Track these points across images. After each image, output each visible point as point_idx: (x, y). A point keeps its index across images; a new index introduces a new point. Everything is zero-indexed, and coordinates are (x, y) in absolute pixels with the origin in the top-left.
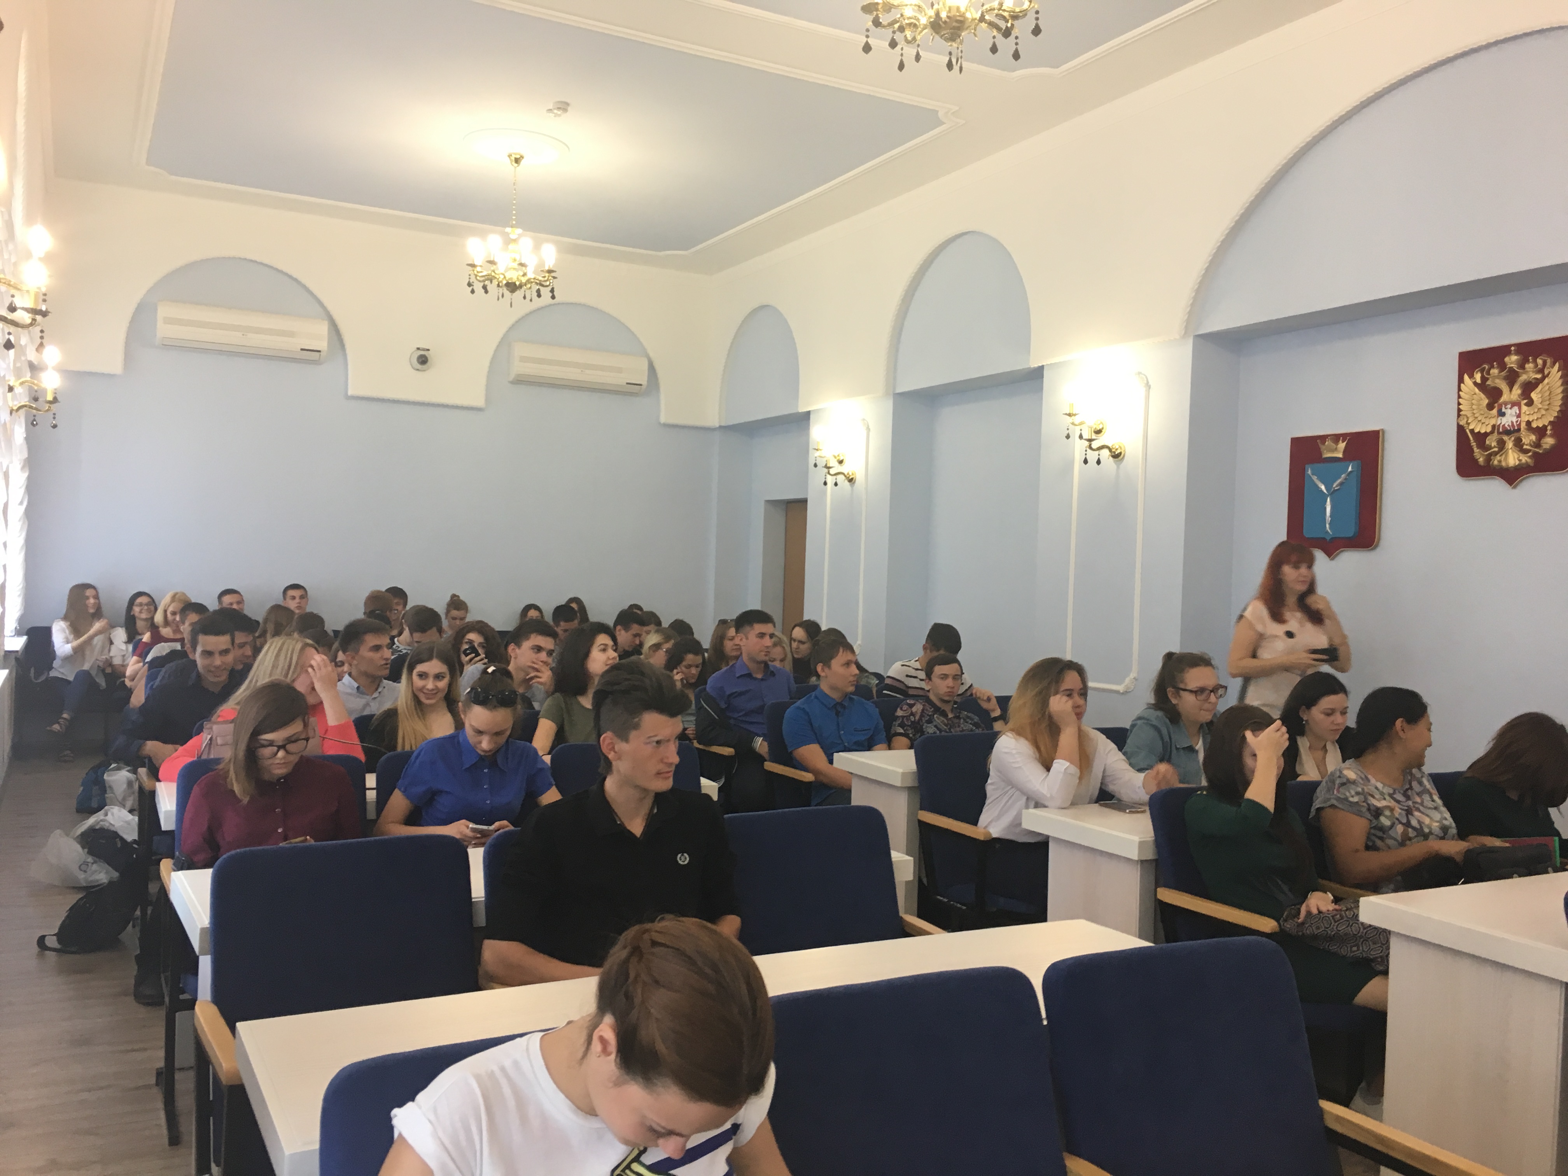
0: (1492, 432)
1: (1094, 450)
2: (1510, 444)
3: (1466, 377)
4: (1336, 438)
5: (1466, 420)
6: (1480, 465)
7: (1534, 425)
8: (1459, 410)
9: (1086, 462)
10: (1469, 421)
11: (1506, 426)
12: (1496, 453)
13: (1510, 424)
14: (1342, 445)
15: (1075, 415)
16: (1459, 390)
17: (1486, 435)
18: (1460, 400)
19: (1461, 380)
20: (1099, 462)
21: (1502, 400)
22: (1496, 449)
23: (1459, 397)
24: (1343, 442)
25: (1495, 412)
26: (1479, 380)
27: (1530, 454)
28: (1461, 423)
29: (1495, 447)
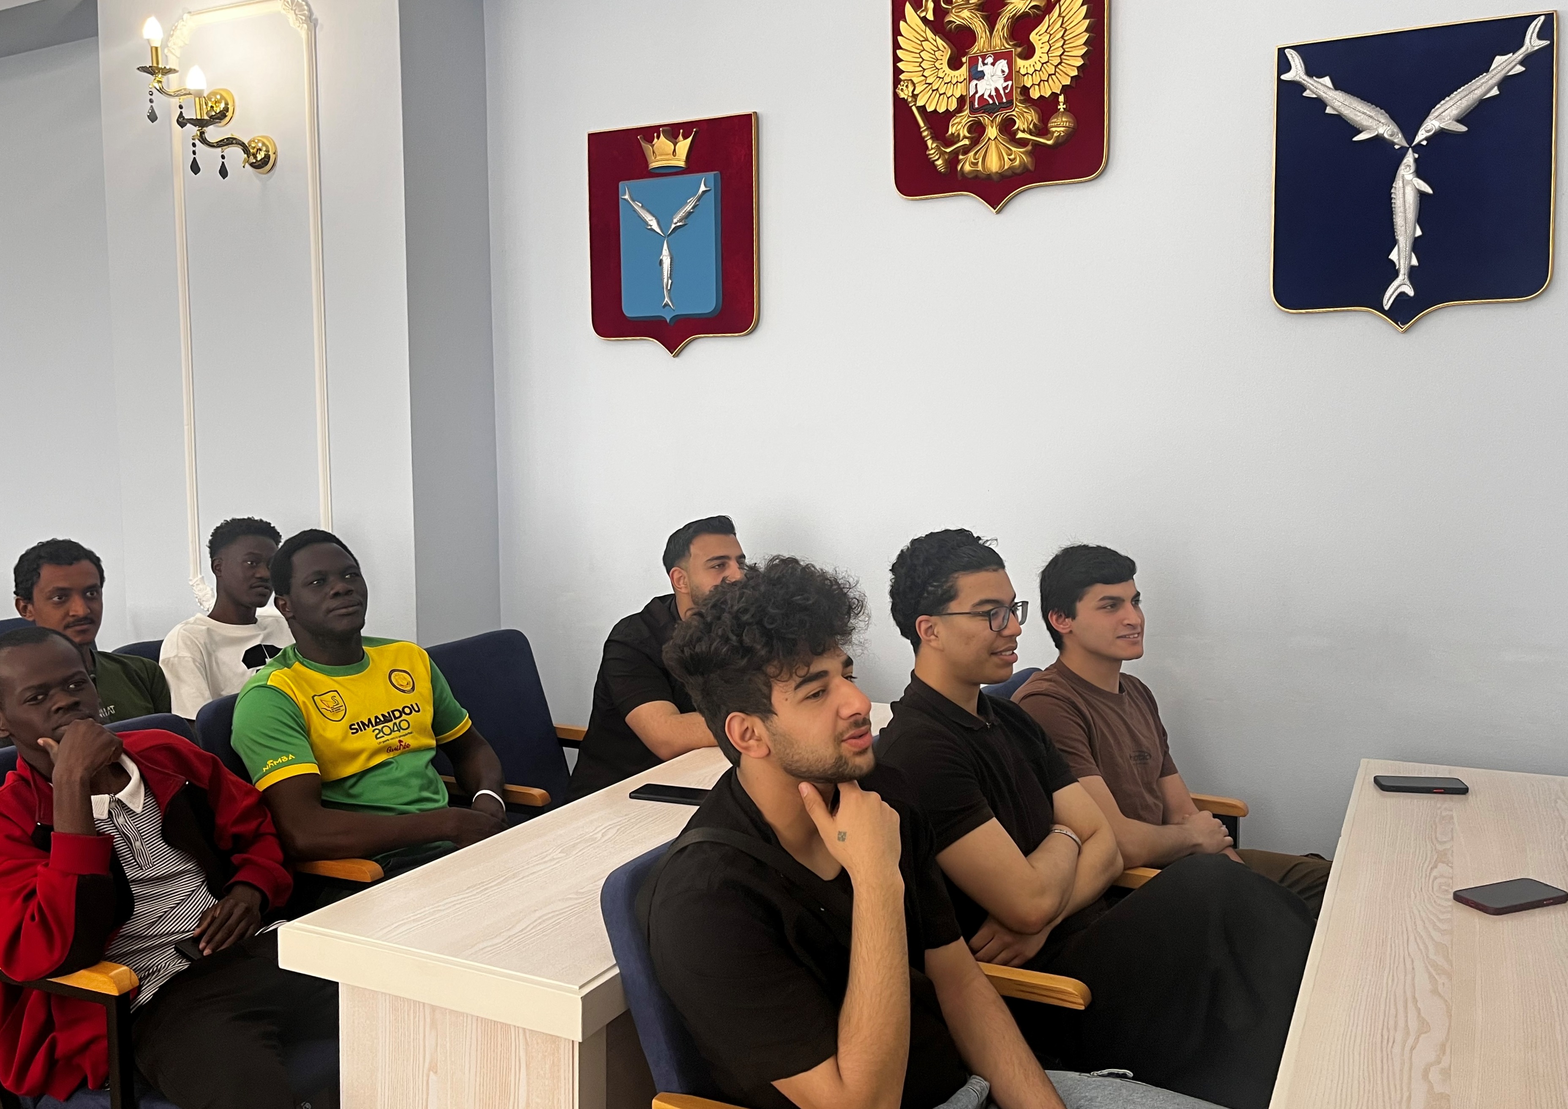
0: (959, 109)
1: (211, 145)
2: (992, 132)
3: (908, 8)
4: (673, 131)
5: (911, 88)
6: (940, 173)
7: (1035, 94)
9: (195, 168)
10: (915, 93)
11: (986, 96)
12: (966, 150)
13: (993, 93)
14: (684, 145)
15: (167, 72)
17: (949, 115)
18: (899, 52)
19: (898, 15)
20: (223, 172)
21: (975, 49)
22: (966, 142)
24: (685, 137)
25: (963, 71)
26: (930, 17)
27: (1029, 148)
28: (902, 95)
29: (965, 137)
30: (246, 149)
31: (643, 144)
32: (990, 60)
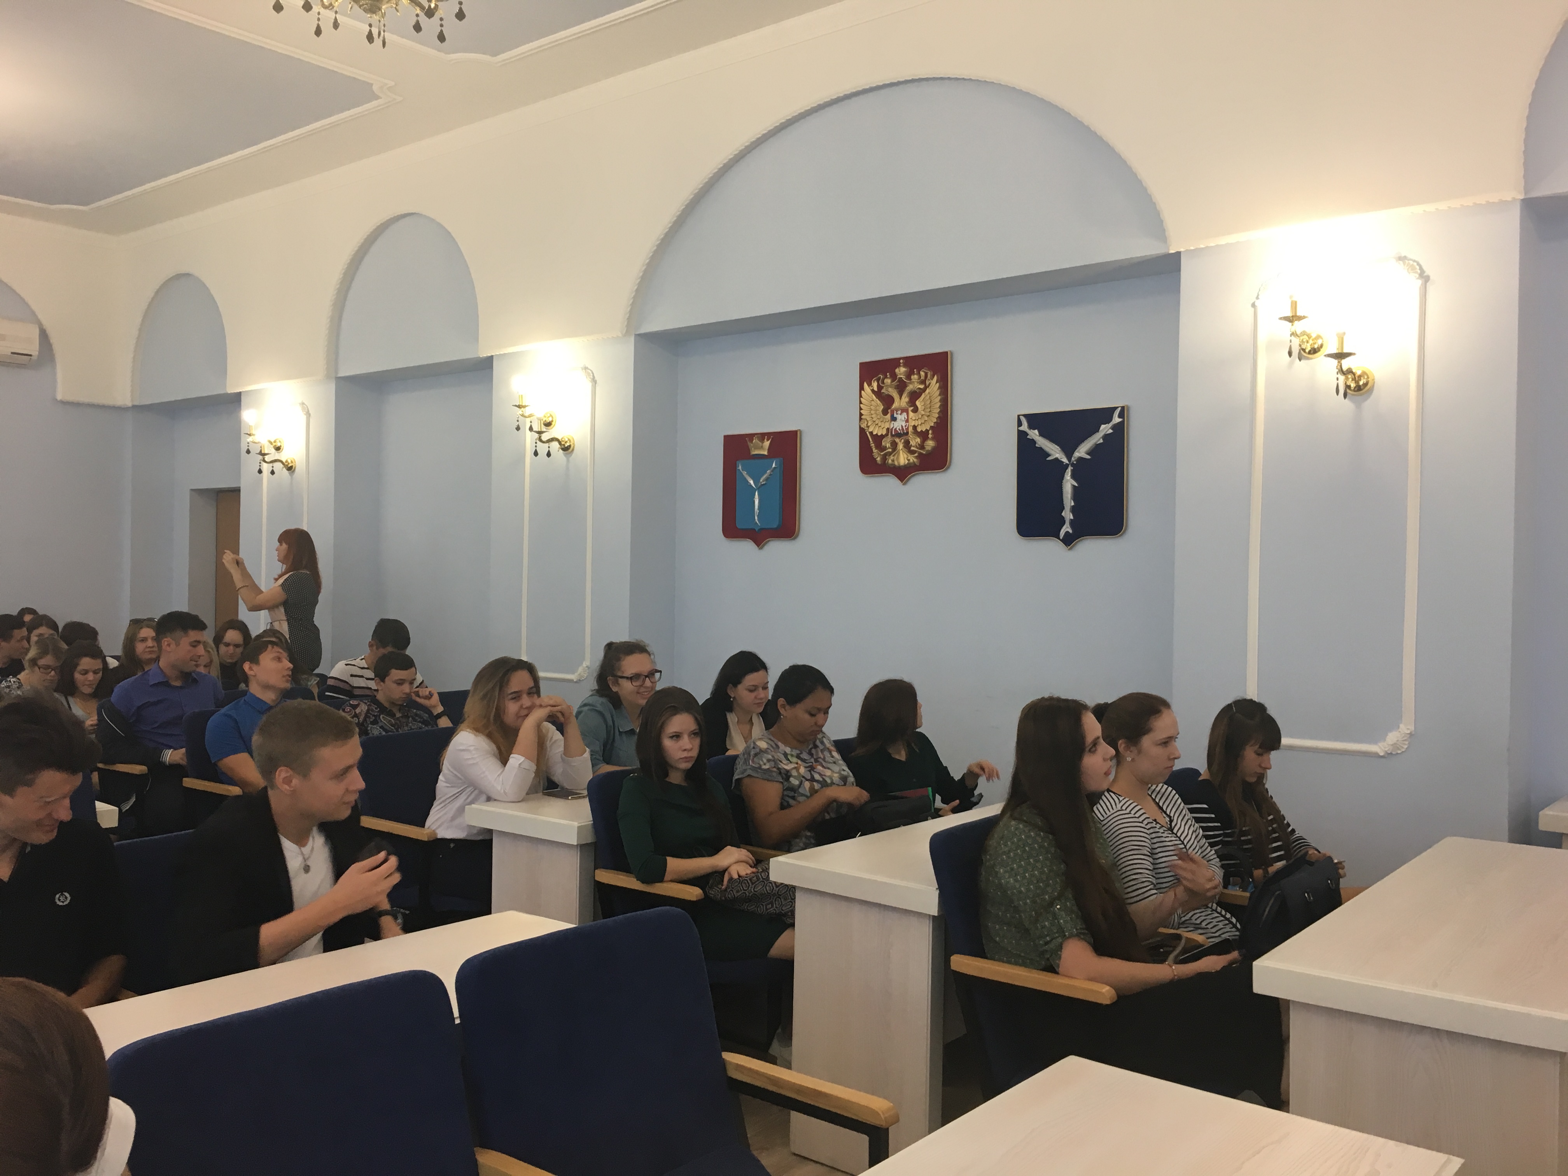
0: (887, 435)
1: (543, 442)
2: (901, 446)
3: (865, 385)
4: (763, 436)
5: (866, 423)
6: (878, 464)
7: (919, 430)
9: (536, 453)
10: (869, 425)
11: (897, 429)
12: (890, 454)
13: (901, 428)
14: (767, 444)
15: (524, 407)
17: (882, 437)
18: (861, 405)
19: (862, 388)
20: (549, 454)
21: (893, 407)
22: (890, 450)
24: (768, 440)
25: (889, 416)
26: (876, 389)
27: (916, 455)
28: (862, 426)
29: (889, 448)
30: (560, 443)
31: (748, 443)
32: (899, 412)
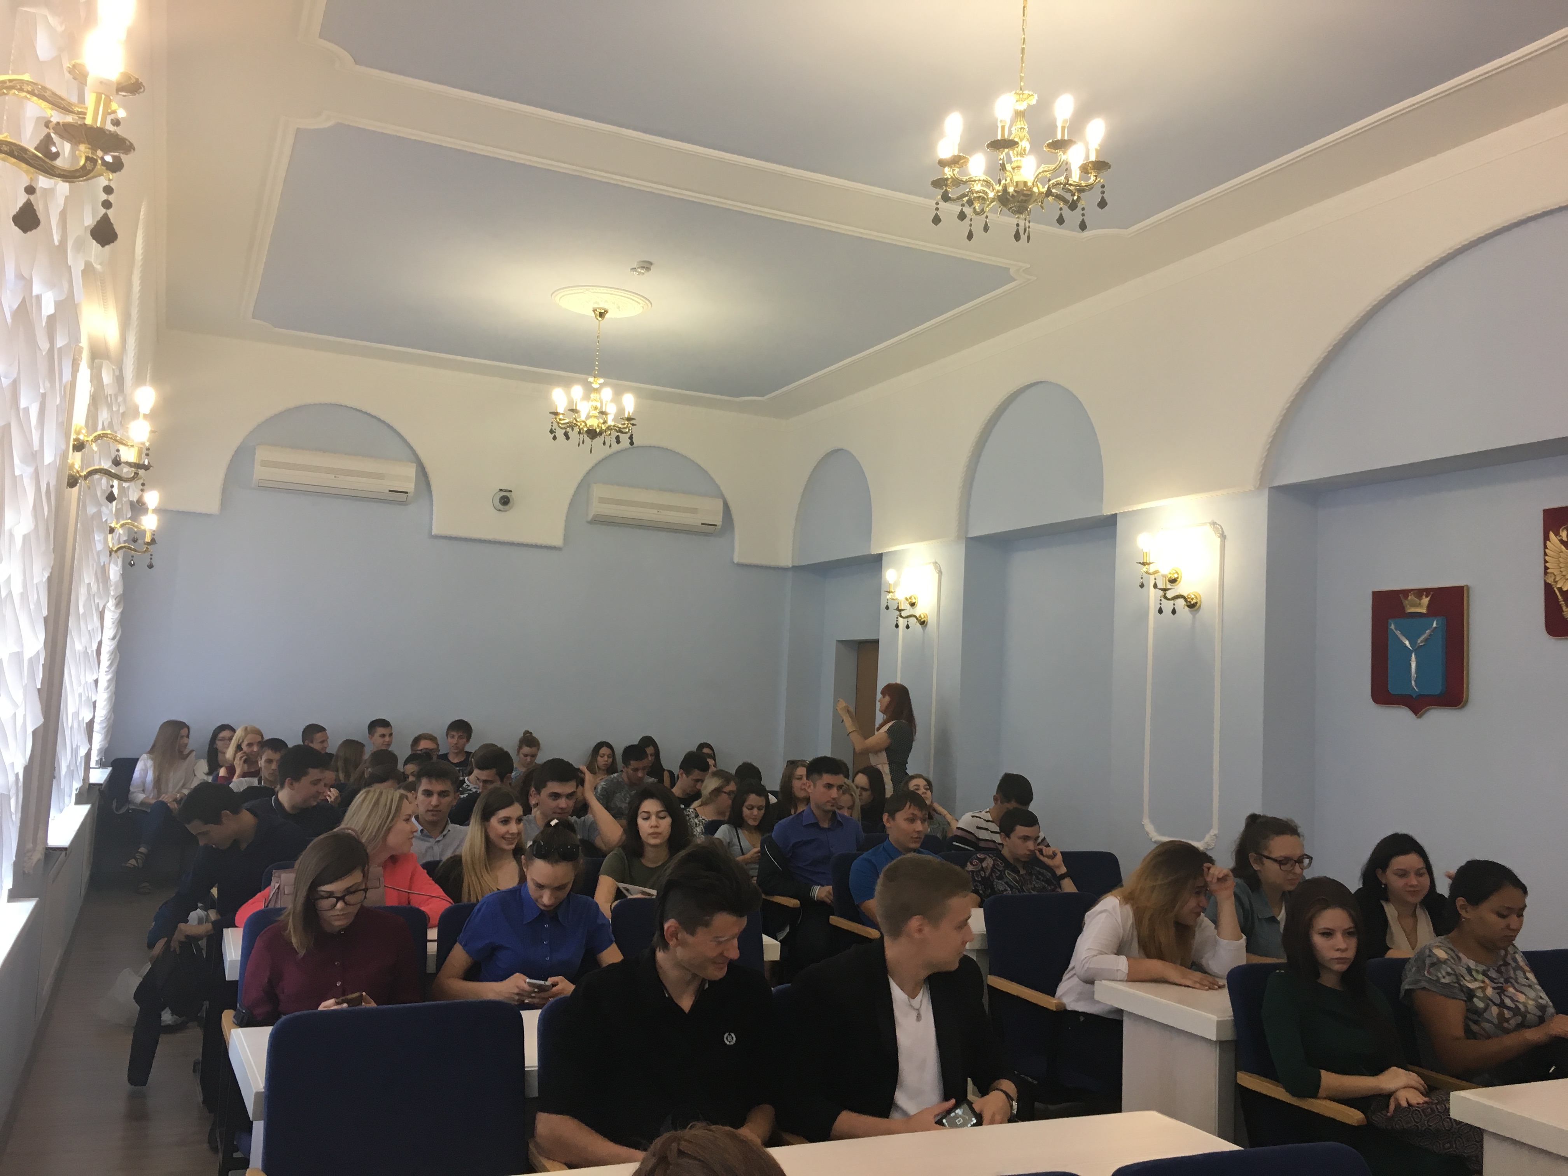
1: (1168, 599)
3: (1552, 535)
4: (1420, 593)
5: (1553, 578)
8: (1546, 568)
9: (1160, 611)
10: (1557, 580)
14: (1425, 601)
15: (1149, 564)
16: (1545, 547)
18: (1546, 557)
19: (1546, 538)
20: (1174, 612)
23: (1545, 554)
24: (1427, 597)
26: (1565, 538)
28: (1548, 581)
30: (1186, 600)
31: (1403, 600)
